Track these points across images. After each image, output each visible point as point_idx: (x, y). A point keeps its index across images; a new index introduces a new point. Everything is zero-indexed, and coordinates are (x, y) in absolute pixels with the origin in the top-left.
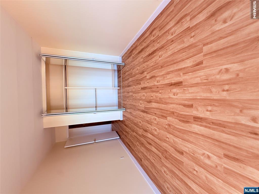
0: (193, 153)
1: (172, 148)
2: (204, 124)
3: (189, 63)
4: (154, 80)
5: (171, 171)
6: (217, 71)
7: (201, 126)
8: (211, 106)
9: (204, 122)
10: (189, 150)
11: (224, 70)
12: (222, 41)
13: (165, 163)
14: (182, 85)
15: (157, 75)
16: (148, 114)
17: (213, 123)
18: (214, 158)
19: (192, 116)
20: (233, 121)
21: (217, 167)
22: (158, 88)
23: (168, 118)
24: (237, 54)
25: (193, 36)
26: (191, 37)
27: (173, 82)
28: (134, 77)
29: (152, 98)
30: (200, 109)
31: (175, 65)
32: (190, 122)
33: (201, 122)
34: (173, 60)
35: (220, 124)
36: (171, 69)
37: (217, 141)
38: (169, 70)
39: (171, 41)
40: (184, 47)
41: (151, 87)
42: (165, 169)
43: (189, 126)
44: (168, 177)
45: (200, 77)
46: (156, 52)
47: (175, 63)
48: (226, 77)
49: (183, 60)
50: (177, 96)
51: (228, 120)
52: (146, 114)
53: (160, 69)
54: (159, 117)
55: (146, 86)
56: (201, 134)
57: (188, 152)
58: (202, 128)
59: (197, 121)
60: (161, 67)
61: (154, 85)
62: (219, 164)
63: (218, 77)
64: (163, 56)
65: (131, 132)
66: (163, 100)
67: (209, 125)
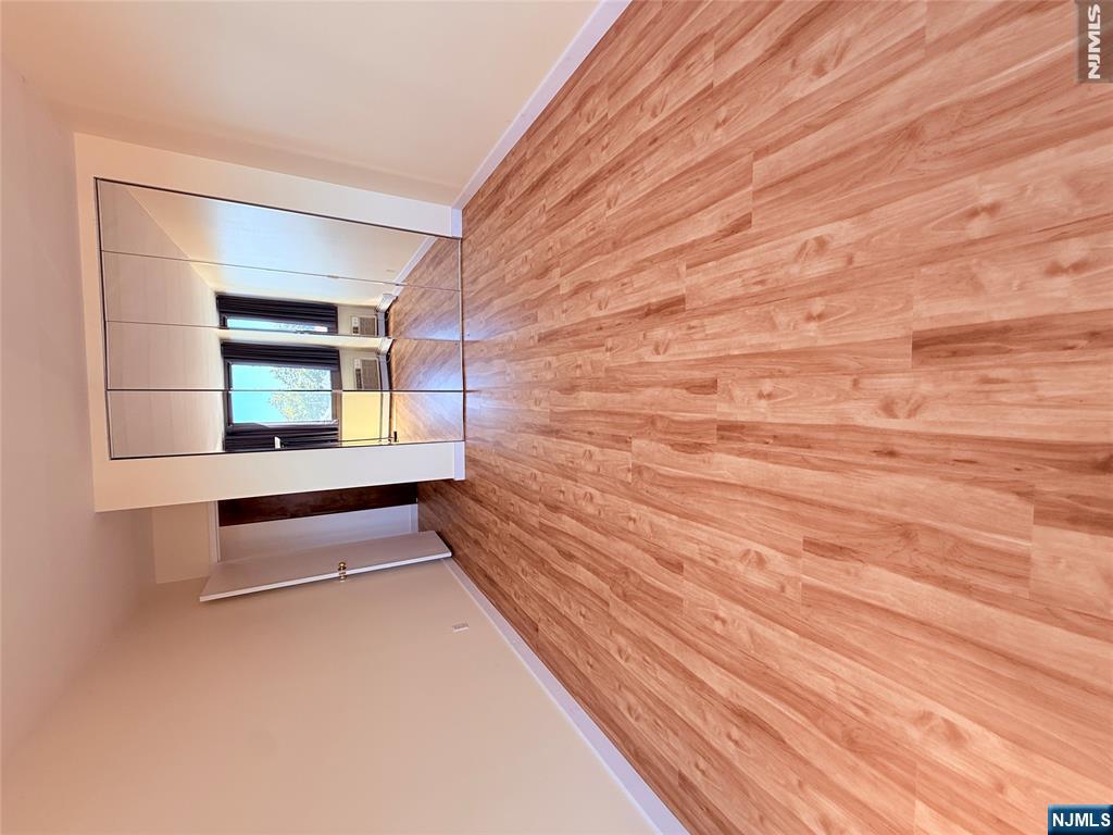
0: (712, 556)
1: (647, 556)
2: (751, 446)
3: (706, 226)
4: (589, 298)
5: (644, 644)
6: (793, 248)
7: (741, 453)
8: (771, 376)
9: (750, 439)
10: (700, 549)
11: (812, 245)
12: (811, 140)
13: (621, 620)
14: (684, 310)
15: (597, 280)
16: (563, 441)
17: (775, 437)
18: (776, 559)
19: (714, 421)
20: (833, 421)
21: (783, 589)
22: (601, 329)
23: (635, 442)
24: (850, 188)
25: (724, 121)
26: (718, 126)
27: (654, 300)
28: (510, 292)
29: (578, 373)
30: (738, 392)
31: (661, 235)
32: (707, 445)
33: (740, 440)
34: (655, 217)
35: (796, 436)
36: (648, 253)
37: (788, 498)
38: (640, 257)
39: (649, 138)
40: (693, 164)
41: (574, 327)
42: (622, 641)
43: (704, 462)
44: (631, 666)
45: (740, 274)
46: (595, 186)
47: (662, 227)
48: (818, 268)
49: (689, 214)
50: (667, 353)
51: (819, 422)
52: (555, 440)
53: (608, 253)
54: (601, 446)
55: (557, 327)
56: (738, 483)
57: (698, 558)
58: (744, 462)
59: (729, 439)
60: (614, 243)
61: (589, 320)
62: (788, 578)
63: (795, 269)
64: (620, 201)
65: (499, 526)
66: (618, 375)
67: (765, 448)
